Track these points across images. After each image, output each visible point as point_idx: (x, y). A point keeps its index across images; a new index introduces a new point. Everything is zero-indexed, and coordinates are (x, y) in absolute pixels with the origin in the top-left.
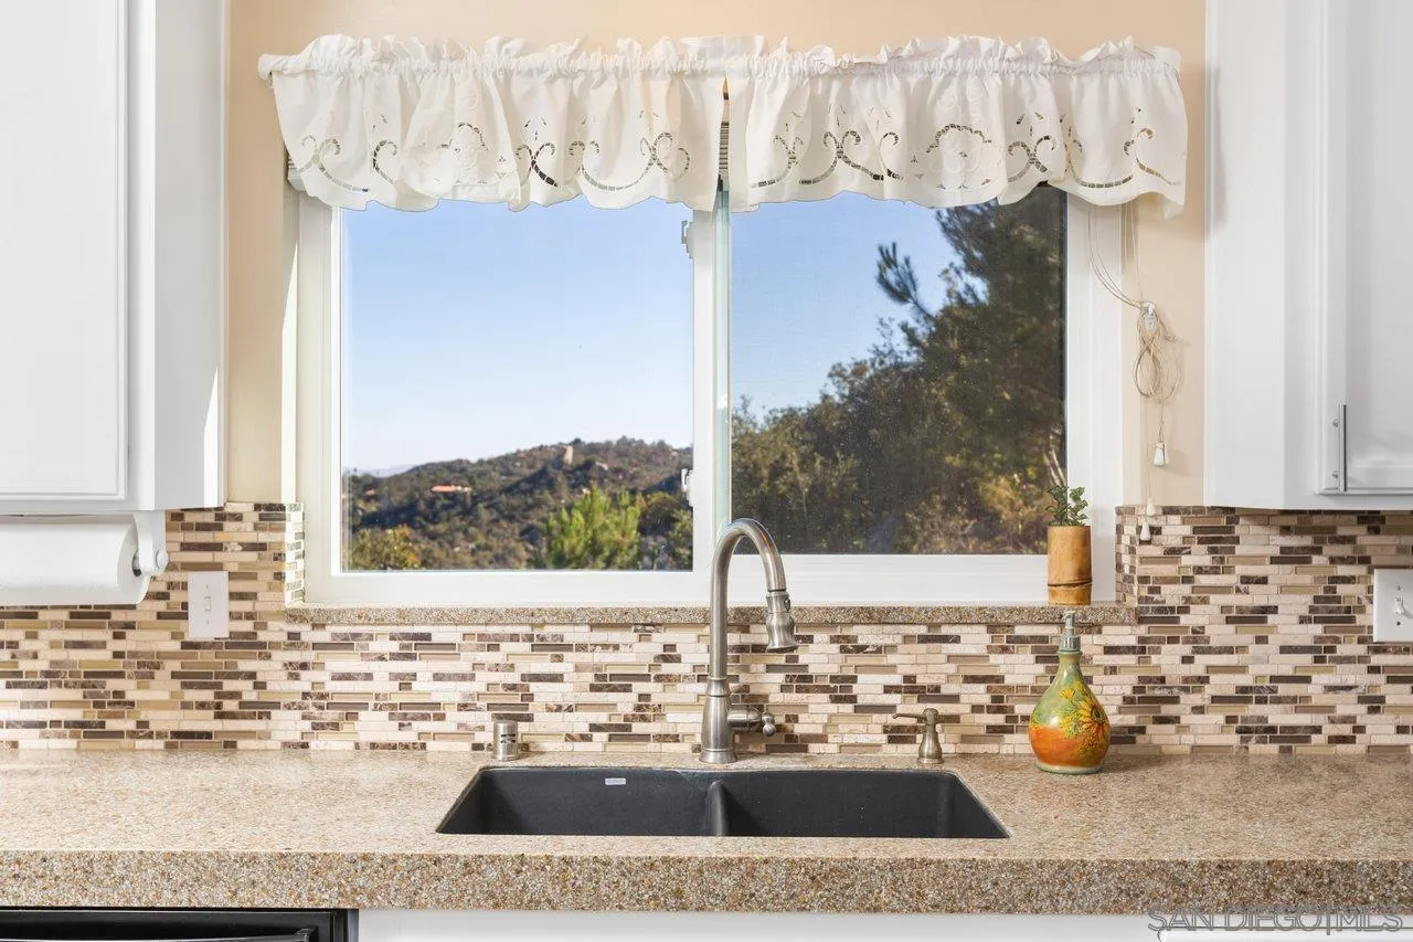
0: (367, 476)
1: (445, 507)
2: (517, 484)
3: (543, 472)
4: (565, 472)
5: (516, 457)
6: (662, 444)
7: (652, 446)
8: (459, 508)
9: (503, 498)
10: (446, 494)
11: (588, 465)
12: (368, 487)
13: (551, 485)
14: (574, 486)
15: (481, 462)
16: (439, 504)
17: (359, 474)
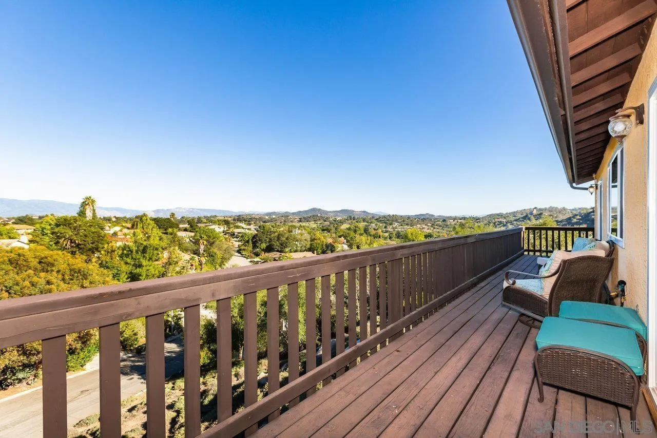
0: (476, 217)
1: (498, 224)
2: (519, 219)
3: (527, 216)
4: (534, 216)
5: (517, 212)
6: (564, 208)
7: (560, 209)
8: (502, 225)
9: (515, 222)
10: (498, 221)
11: (541, 214)
12: (477, 220)
13: (529, 219)
14: (536, 220)
15: (507, 213)
16: (496, 224)
17: (475, 217)
